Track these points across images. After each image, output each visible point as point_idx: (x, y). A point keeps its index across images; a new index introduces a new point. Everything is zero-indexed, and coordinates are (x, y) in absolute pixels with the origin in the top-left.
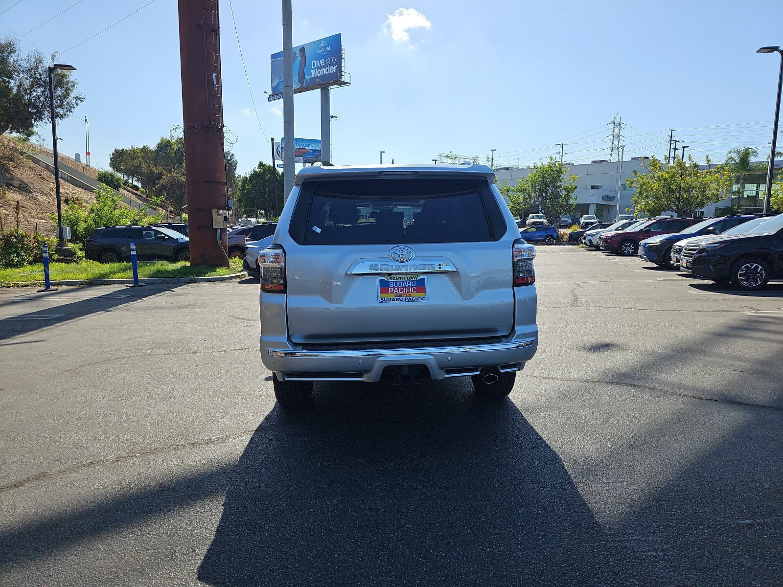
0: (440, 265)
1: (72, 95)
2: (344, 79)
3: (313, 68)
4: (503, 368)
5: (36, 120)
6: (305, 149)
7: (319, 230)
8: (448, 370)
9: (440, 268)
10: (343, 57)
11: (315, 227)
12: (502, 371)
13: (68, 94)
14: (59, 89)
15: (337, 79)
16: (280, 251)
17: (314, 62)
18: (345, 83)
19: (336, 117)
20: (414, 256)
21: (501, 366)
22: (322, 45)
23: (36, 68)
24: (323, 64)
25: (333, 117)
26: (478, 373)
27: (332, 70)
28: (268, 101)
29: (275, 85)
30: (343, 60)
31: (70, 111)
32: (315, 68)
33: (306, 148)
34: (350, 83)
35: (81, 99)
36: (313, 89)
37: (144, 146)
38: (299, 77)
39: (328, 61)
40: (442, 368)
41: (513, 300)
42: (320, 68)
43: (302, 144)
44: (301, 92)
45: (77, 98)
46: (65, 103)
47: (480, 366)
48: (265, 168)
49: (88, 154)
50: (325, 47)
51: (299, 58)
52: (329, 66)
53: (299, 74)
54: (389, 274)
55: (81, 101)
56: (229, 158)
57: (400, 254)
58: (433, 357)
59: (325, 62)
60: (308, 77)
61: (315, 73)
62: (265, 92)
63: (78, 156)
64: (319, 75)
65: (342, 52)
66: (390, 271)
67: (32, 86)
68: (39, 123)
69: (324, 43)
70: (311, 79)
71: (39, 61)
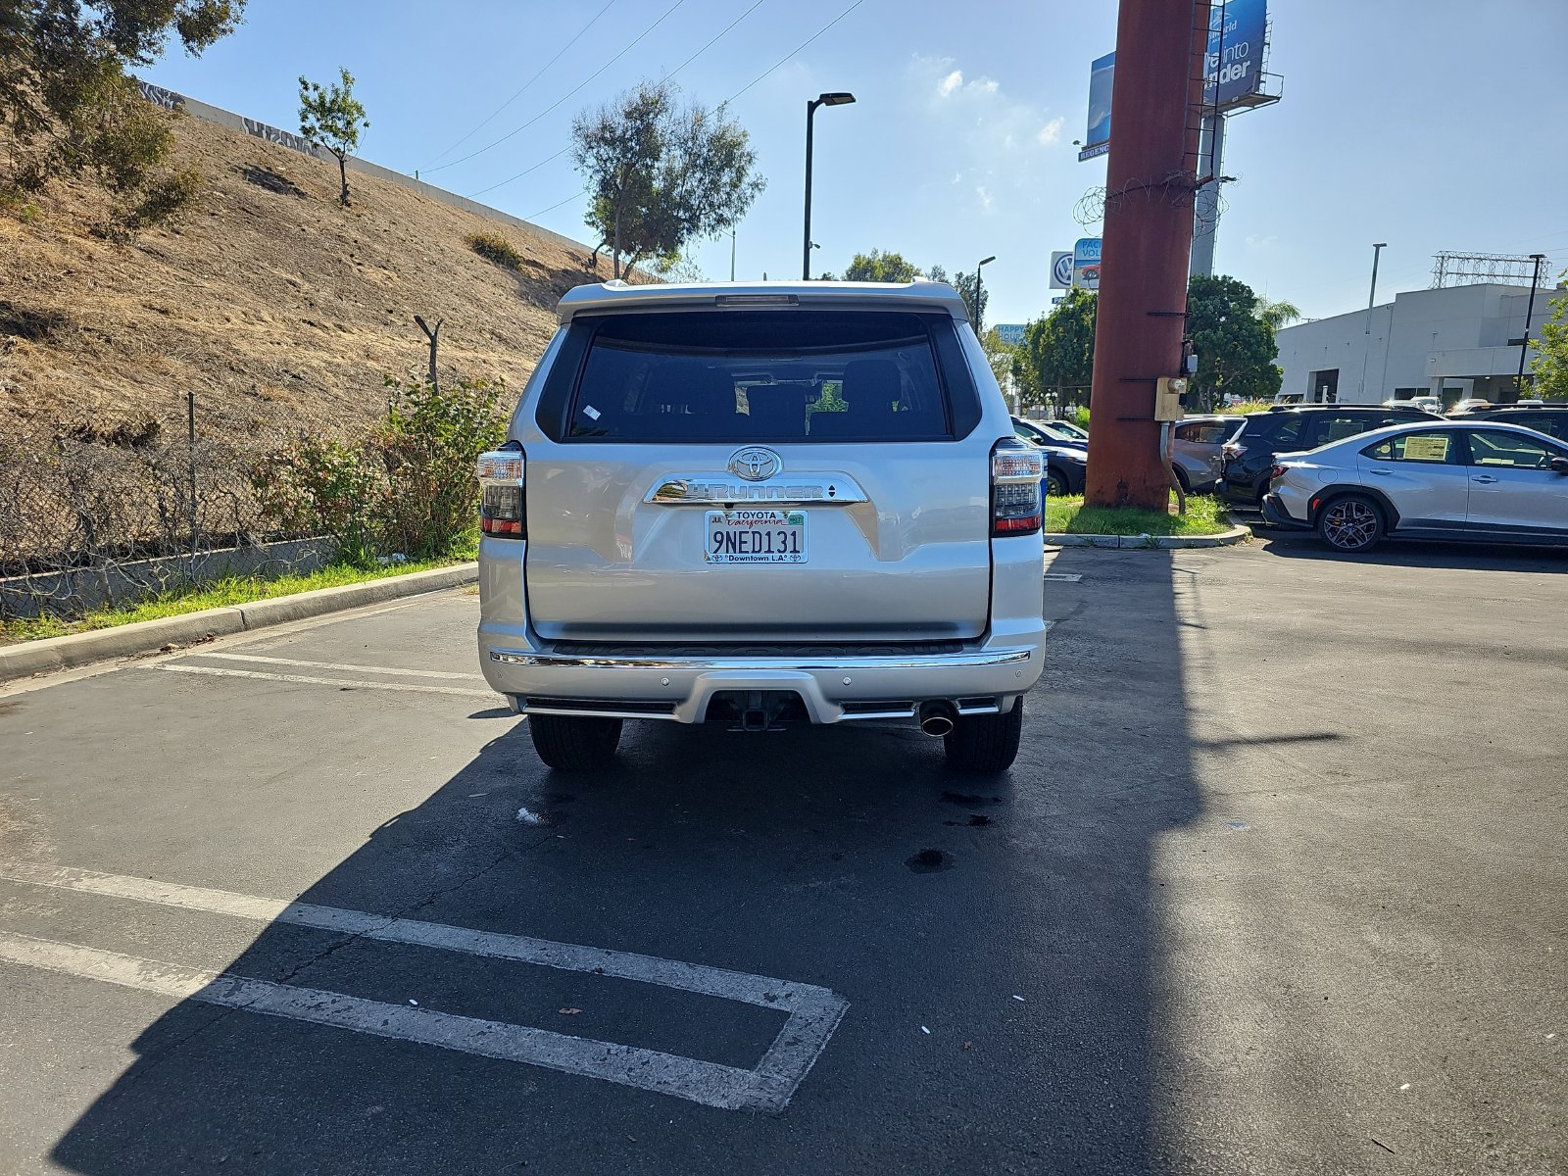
0: (832, 488)
1: (746, 180)
2: (1265, 89)
4: (966, 704)
5: (689, 232)
7: (595, 414)
8: (847, 705)
9: (832, 494)
10: (1267, 40)
11: (589, 407)
12: (962, 712)
13: (739, 180)
14: (727, 170)
16: (517, 455)
18: (1266, 99)
19: (1233, 180)
20: (780, 468)
21: (960, 701)
23: (694, 138)
25: (1225, 179)
26: (911, 714)
27: (1236, 74)
28: (1080, 160)
29: (1095, 125)
30: (1266, 48)
34: (1278, 98)
35: (760, 187)
37: (825, 275)
39: (1230, 54)
40: (833, 700)
41: (988, 566)
45: (755, 186)
46: (734, 196)
47: (916, 699)
54: (729, 506)
55: (760, 190)
57: (751, 463)
58: (812, 677)
62: (1076, 143)
66: (729, 500)
67: (685, 170)
68: (694, 236)
71: (699, 122)
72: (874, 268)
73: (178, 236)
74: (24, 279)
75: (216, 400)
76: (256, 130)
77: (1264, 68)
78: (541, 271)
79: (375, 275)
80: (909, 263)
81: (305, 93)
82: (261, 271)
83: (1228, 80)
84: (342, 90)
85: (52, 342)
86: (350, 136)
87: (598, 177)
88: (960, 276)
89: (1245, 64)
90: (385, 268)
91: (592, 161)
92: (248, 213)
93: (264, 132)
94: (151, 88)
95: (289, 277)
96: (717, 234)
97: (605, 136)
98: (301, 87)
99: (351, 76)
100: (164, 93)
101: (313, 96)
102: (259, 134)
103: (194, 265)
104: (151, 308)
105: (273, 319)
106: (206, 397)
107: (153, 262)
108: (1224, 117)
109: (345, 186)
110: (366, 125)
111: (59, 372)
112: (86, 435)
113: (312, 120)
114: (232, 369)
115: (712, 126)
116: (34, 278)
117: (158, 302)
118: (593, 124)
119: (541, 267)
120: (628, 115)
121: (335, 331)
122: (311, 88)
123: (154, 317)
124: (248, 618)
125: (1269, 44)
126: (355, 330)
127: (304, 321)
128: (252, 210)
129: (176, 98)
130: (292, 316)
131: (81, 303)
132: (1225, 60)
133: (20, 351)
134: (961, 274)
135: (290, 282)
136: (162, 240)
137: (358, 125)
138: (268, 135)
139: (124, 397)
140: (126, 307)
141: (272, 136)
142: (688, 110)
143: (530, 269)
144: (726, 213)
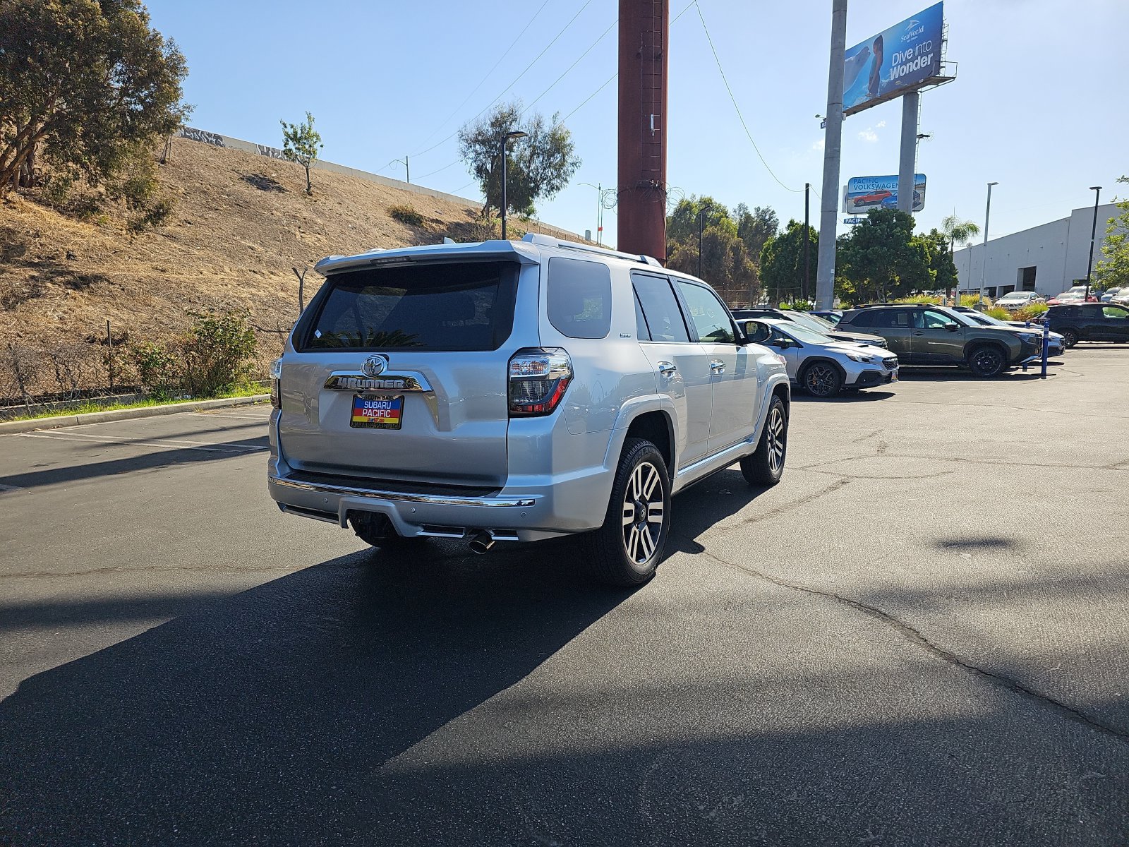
2: (943, 73)
3: (893, 65)
6: (886, 192)
10: (945, 38)
15: (932, 76)
17: (896, 56)
18: (945, 79)
19: (927, 136)
22: (911, 26)
24: (910, 56)
27: (924, 63)
31: (566, 180)
32: (897, 65)
33: (886, 189)
34: (954, 78)
36: (891, 99)
38: (870, 84)
39: (919, 49)
42: (907, 61)
43: (881, 183)
44: (872, 106)
45: (574, 164)
48: (797, 228)
49: (600, 229)
50: (916, 28)
51: (873, 55)
52: (919, 58)
53: (871, 79)
56: (767, 217)
59: (914, 52)
60: (884, 81)
61: (895, 73)
63: (588, 233)
64: (902, 75)
65: (944, 31)
69: (914, 23)
70: (890, 83)
72: (691, 208)
73: (189, 225)
74: (90, 257)
75: (174, 319)
76: (265, 151)
77: (943, 58)
78: (441, 226)
79: (310, 239)
80: (718, 202)
81: (286, 130)
82: (234, 242)
83: (919, 67)
84: (307, 126)
85: (92, 292)
86: (312, 153)
87: (474, 165)
88: (758, 209)
89: (930, 56)
90: (319, 234)
91: (472, 155)
92: (240, 205)
93: (270, 152)
94: (202, 133)
95: (251, 245)
96: (553, 196)
97: (480, 139)
98: (283, 126)
99: (312, 117)
100: (210, 135)
101: (290, 131)
102: (267, 154)
103: (193, 242)
104: (157, 269)
105: (231, 270)
106: (169, 317)
107: (168, 242)
108: (919, 93)
109: (309, 184)
110: (322, 146)
111: (90, 308)
112: (93, 341)
113: (291, 145)
114: (190, 301)
115: (547, 128)
116: (96, 257)
117: (161, 265)
118: (472, 131)
119: (442, 223)
120: (493, 125)
121: (268, 275)
122: (289, 127)
123: (155, 274)
124: (80, 420)
125: (946, 41)
126: (282, 274)
127: (250, 271)
128: (243, 204)
129: (218, 137)
130: (244, 268)
131: (117, 270)
132: (916, 54)
133: (72, 298)
134: (759, 207)
135: (250, 247)
136: (178, 229)
137: (317, 146)
138: (273, 153)
139: (121, 319)
140: (143, 270)
141: (275, 154)
142: (532, 119)
143: (434, 225)
144: (556, 182)
